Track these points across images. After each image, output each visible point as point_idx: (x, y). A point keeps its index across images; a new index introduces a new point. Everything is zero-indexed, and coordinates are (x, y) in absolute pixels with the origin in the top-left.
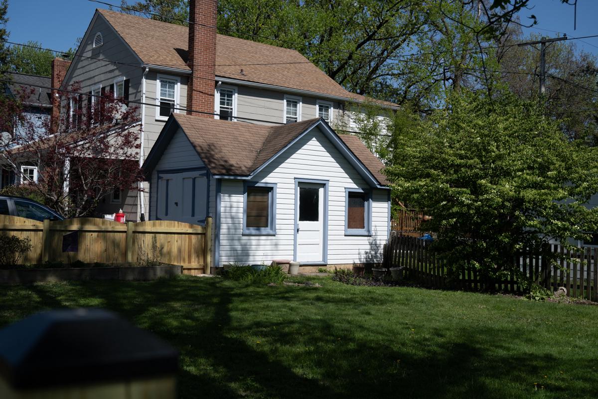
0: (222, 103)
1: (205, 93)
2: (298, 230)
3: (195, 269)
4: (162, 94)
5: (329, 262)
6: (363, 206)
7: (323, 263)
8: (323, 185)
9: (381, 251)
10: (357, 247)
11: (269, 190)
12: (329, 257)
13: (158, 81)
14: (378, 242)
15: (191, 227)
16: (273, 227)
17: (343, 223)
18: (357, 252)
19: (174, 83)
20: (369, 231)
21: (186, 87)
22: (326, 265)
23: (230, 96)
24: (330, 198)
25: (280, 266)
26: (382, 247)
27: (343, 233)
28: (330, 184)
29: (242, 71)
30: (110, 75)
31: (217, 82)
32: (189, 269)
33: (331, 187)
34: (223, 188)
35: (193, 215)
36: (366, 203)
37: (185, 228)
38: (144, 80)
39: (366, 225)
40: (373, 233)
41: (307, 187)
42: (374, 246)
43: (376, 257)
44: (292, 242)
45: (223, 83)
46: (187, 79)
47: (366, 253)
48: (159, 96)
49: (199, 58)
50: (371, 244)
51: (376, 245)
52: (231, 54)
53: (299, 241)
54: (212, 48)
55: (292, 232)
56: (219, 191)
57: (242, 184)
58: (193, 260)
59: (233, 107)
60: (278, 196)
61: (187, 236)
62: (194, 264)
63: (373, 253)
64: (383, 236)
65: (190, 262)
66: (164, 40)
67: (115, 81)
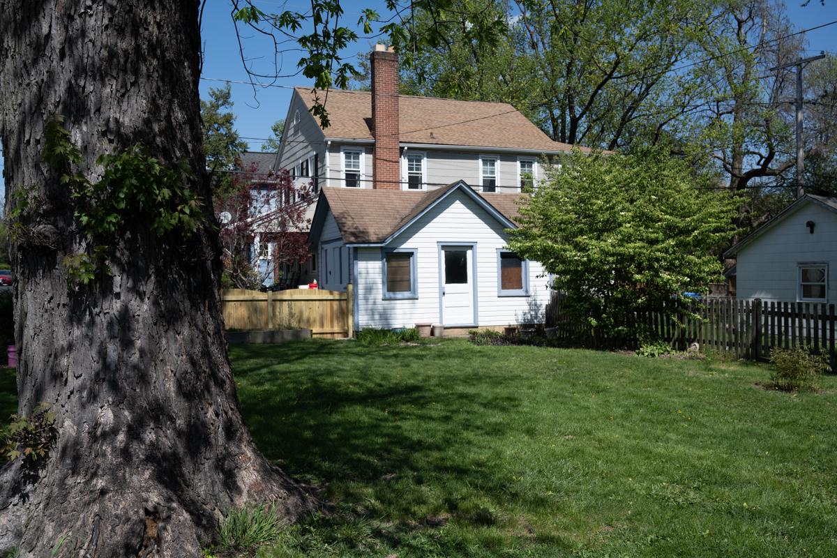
0: (410, 169)
1: (389, 161)
2: (444, 294)
3: (338, 333)
4: (347, 166)
5: (480, 324)
6: (520, 266)
7: (473, 325)
8: (471, 247)
9: (543, 310)
10: (514, 308)
11: (409, 255)
12: (480, 319)
13: (342, 153)
14: (538, 302)
15: (331, 293)
16: (415, 292)
17: (496, 284)
18: (513, 313)
19: (358, 154)
20: (527, 291)
21: (371, 156)
22: (477, 327)
23: (419, 161)
24: (478, 260)
25: (420, 328)
26: (544, 307)
27: (496, 294)
28: (478, 245)
29: (432, 134)
30: (306, 151)
31: (402, 148)
32: (332, 333)
33: (479, 248)
34: (359, 256)
35: (341, 283)
36: (523, 263)
37: (325, 295)
38: (327, 154)
39: (523, 285)
40: (531, 293)
41: (453, 250)
42: (534, 306)
43: (536, 317)
44: (438, 305)
45: (409, 148)
46: (370, 148)
47: (525, 314)
48: (343, 168)
49: (381, 126)
50: (530, 305)
51: (536, 305)
52: (427, 117)
53: (445, 304)
54: (395, 115)
55: (437, 295)
56: (356, 258)
57: (379, 251)
58: (335, 323)
59: (422, 172)
60: (419, 260)
61: (329, 302)
62: (336, 329)
63: (533, 313)
64: (544, 296)
65: (332, 327)
66: (356, 111)
67: (308, 156)
